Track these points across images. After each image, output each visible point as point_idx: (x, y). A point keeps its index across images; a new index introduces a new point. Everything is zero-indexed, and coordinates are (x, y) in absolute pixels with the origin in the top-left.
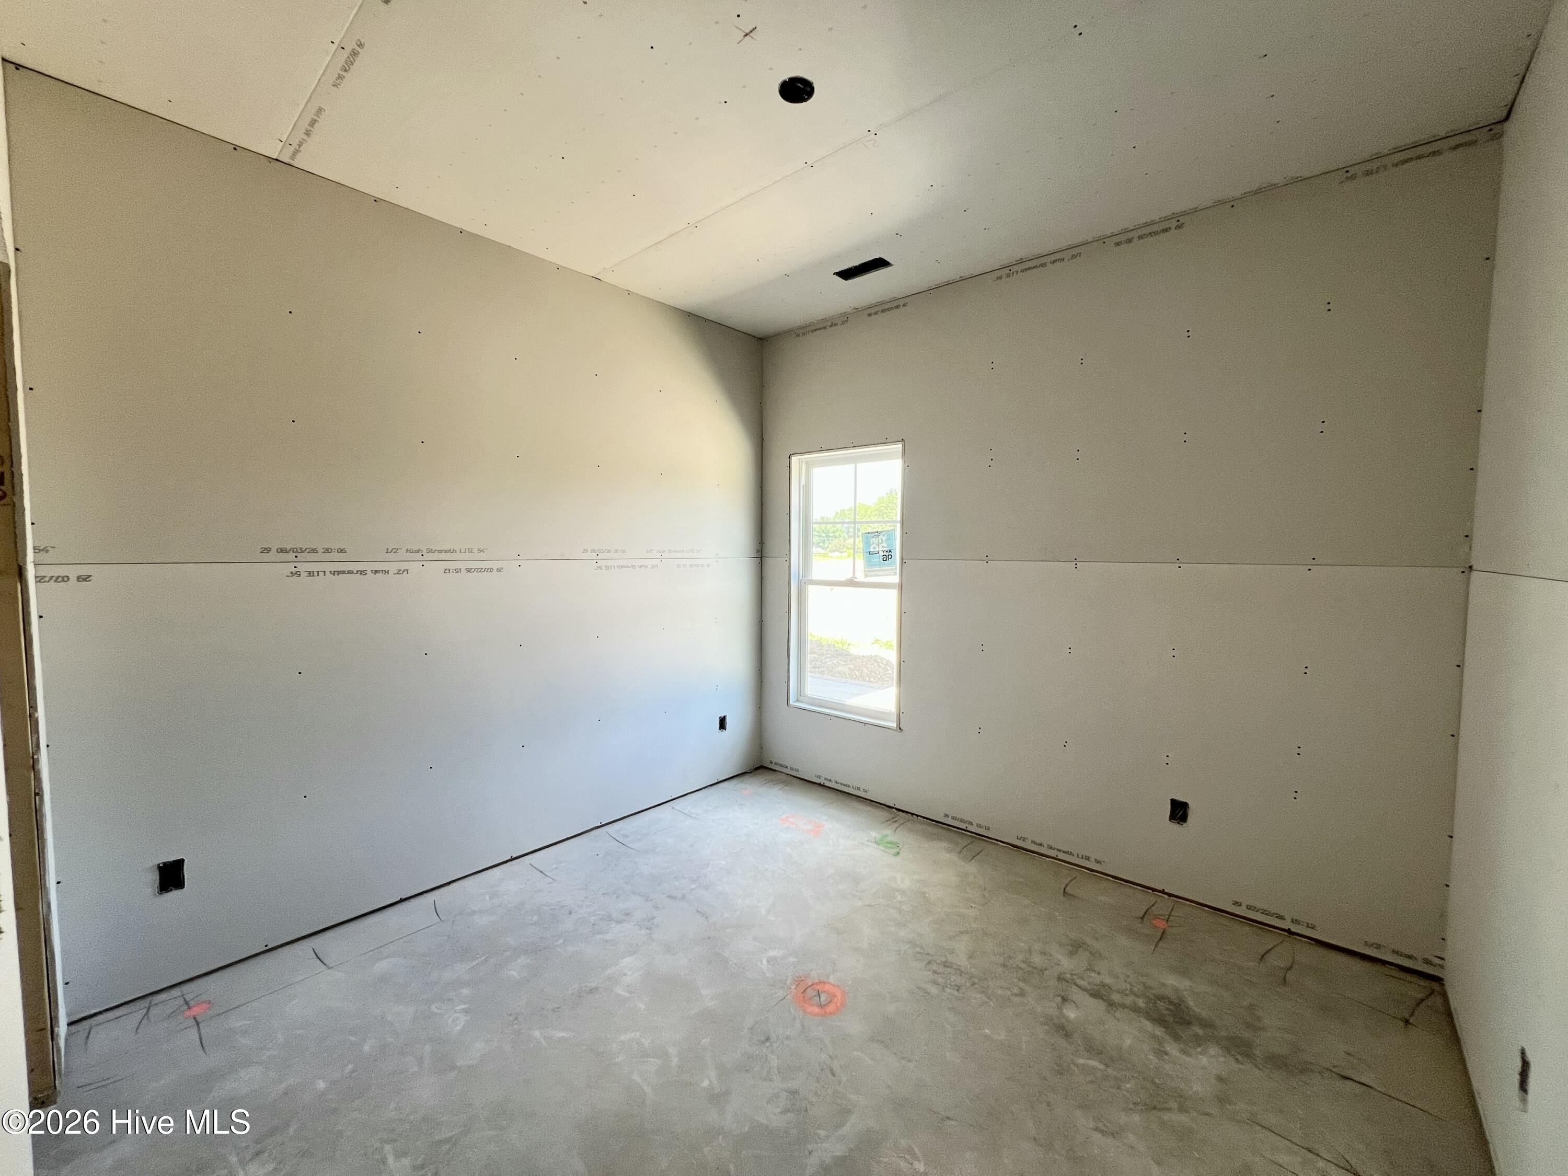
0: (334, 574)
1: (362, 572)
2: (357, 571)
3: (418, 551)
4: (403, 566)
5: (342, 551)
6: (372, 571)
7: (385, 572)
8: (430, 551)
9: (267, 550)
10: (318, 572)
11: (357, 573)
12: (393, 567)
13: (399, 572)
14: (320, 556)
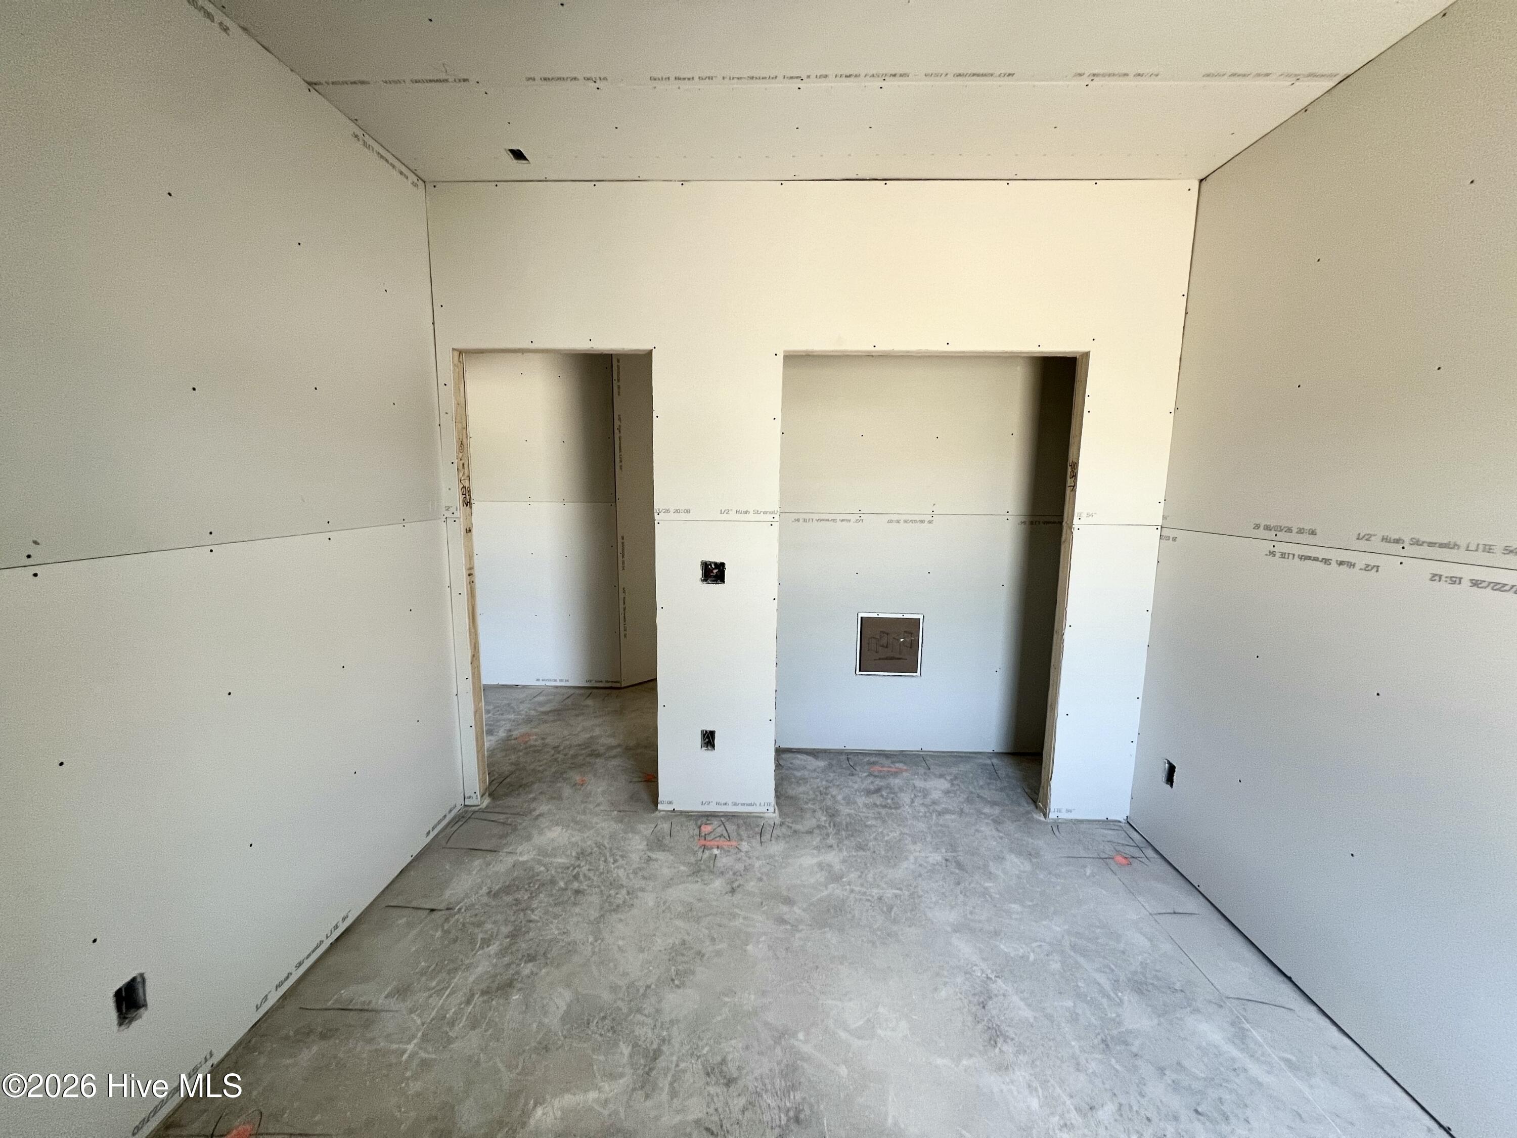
0: (1301, 558)
1: (1326, 561)
2: (1323, 559)
3: (1397, 541)
4: (1372, 560)
5: (1313, 533)
6: (1337, 561)
7: (1351, 565)
8: (1417, 543)
9: (1257, 527)
10: (1289, 554)
11: (1322, 561)
12: (1361, 560)
13: (1367, 568)
14: (1294, 537)
